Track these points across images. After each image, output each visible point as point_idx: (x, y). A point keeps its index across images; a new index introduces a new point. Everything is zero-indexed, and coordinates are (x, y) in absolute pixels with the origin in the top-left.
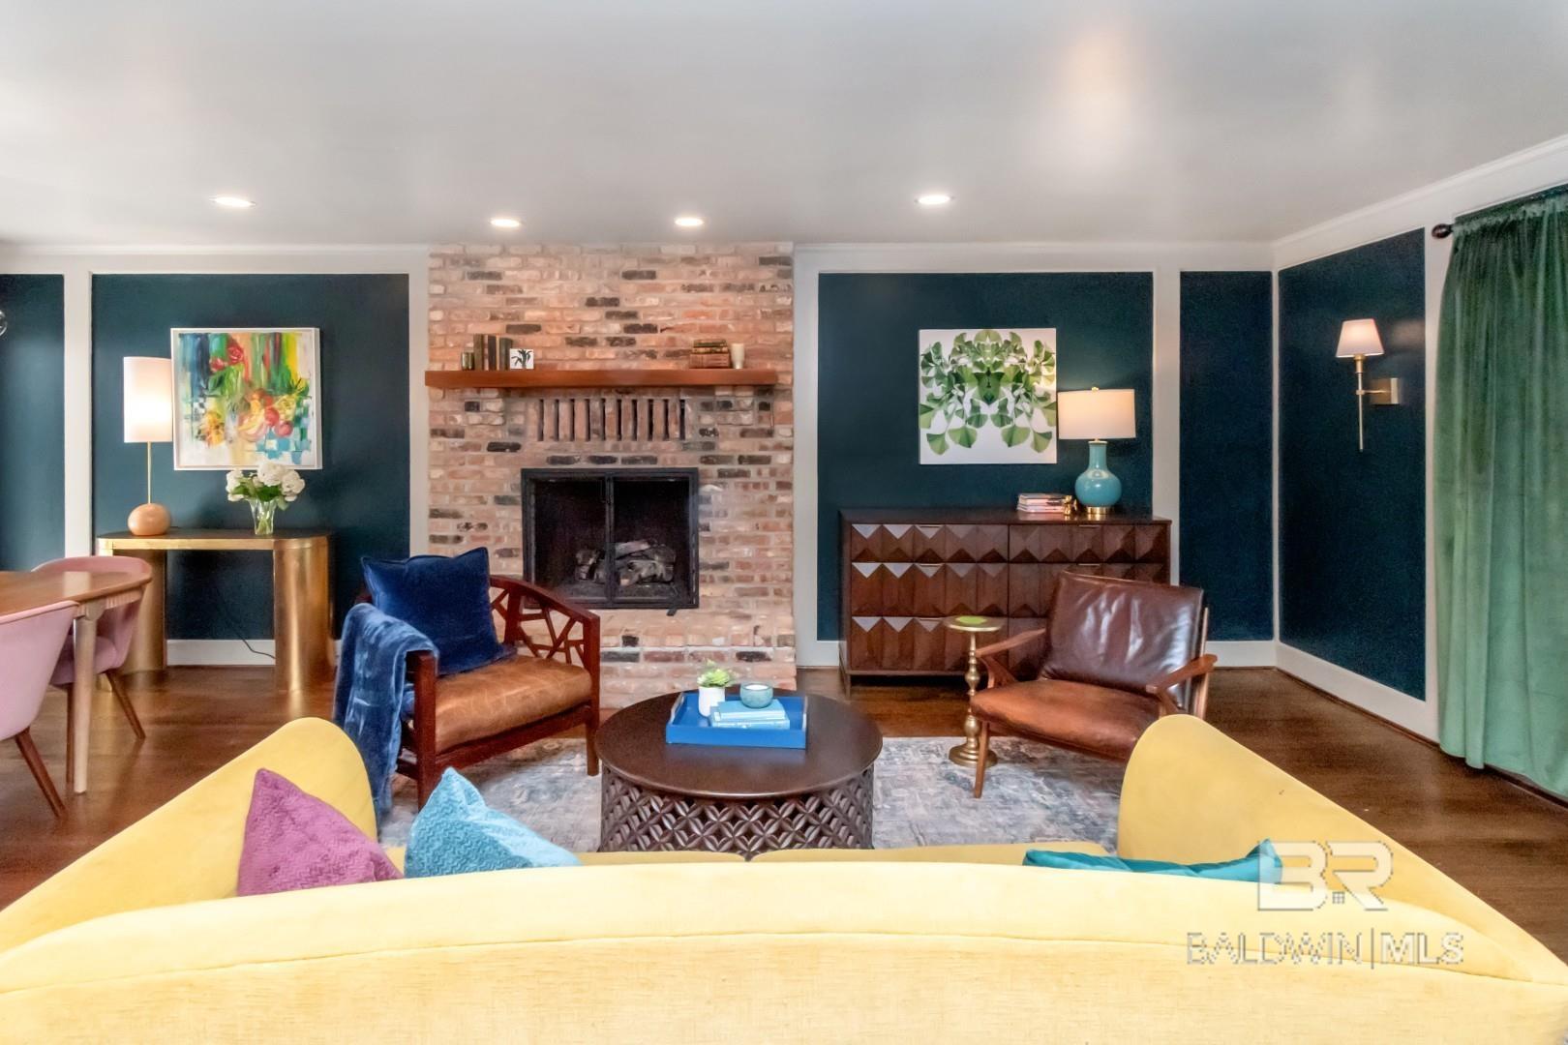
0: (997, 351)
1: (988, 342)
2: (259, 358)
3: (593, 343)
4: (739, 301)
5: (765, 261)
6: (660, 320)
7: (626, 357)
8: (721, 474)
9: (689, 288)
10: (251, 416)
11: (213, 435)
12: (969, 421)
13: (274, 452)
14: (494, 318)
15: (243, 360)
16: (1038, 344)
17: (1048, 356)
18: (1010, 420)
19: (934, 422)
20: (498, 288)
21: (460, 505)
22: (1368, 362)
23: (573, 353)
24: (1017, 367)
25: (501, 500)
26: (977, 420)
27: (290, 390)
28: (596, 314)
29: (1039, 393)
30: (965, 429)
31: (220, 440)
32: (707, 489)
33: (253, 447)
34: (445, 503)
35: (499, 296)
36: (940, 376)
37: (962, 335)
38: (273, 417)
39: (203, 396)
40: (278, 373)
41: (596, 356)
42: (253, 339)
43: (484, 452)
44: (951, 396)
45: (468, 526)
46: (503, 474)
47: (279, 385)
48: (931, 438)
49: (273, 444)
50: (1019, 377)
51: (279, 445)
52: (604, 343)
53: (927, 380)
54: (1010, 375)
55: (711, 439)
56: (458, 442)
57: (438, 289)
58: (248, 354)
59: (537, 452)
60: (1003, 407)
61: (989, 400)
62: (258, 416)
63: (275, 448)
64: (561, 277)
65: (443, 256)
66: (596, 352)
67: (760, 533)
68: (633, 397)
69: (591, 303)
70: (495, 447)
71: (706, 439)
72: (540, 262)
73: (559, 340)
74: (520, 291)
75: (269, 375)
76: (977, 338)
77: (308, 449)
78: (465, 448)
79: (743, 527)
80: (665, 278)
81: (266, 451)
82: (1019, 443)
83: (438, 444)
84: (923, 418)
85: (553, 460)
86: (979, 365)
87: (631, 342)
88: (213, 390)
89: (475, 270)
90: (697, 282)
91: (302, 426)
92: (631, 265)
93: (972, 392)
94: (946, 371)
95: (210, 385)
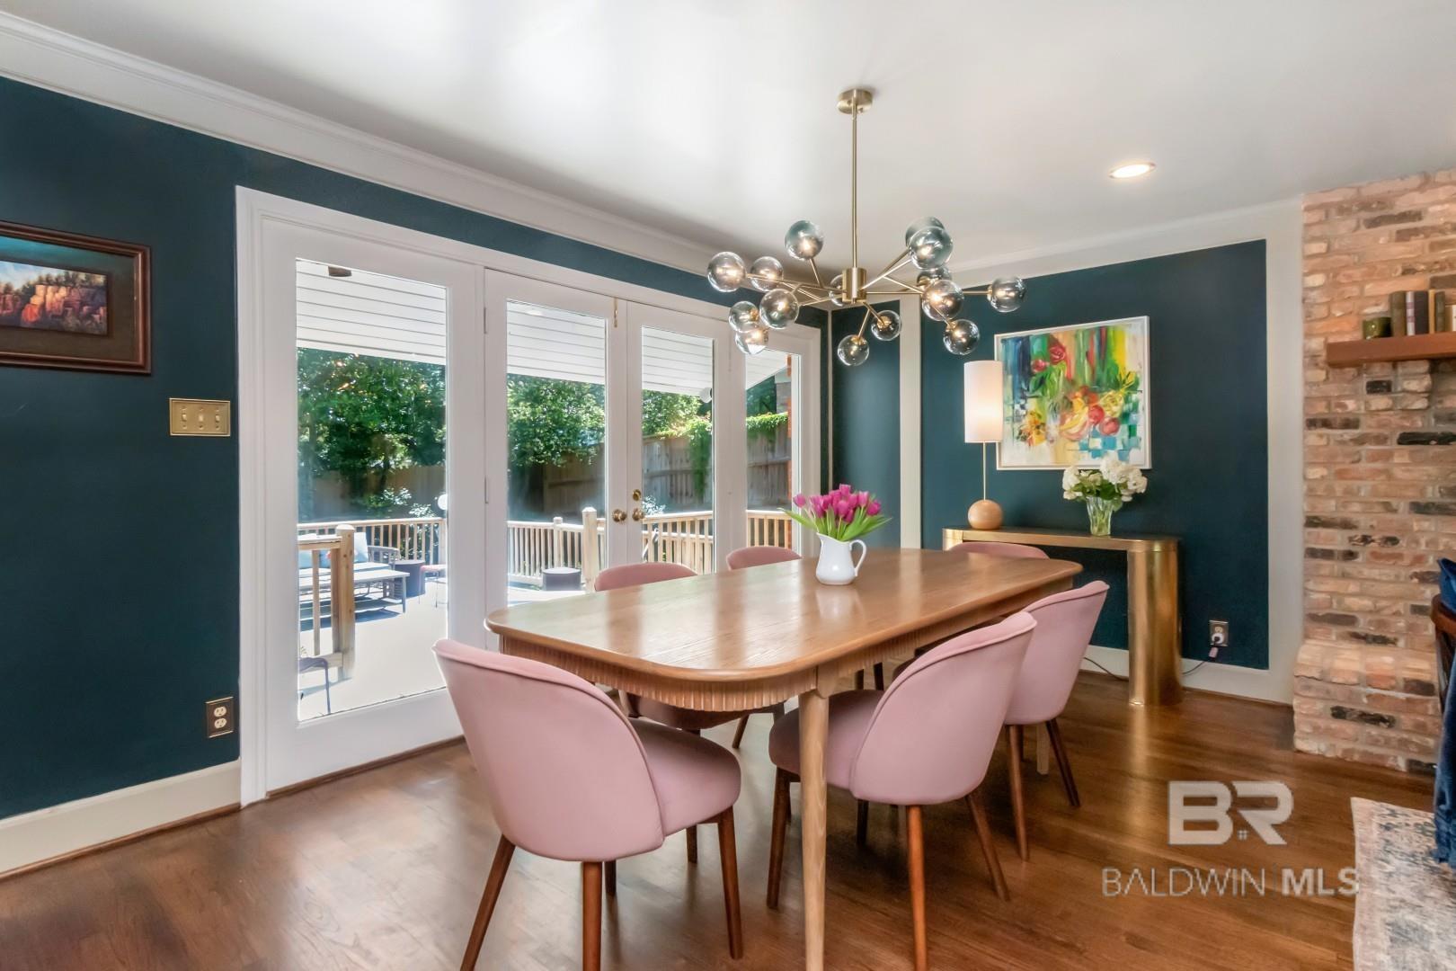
2: (1083, 354)
10: (1073, 415)
11: (1034, 435)
13: (1099, 451)
14: (1410, 274)
15: (1065, 359)
20: (1415, 232)
21: (1354, 511)
25: (1422, 508)
27: (1117, 385)
31: (1041, 440)
33: (1076, 446)
34: (1328, 508)
35: (1418, 242)
38: (1098, 414)
39: (1024, 398)
40: (1103, 370)
42: (1076, 336)
43: (1392, 445)
45: (1366, 540)
46: (1426, 474)
47: (1104, 380)
49: (1097, 443)
51: (1104, 444)
56: (1349, 434)
57: (1318, 248)
58: (1071, 351)
62: (1082, 414)
63: (1100, 447)
65: (1325, 207)
70: (1409, 439)
75: (1093, 371)
77: (1137, 446)
78: (1360, 441)
81: (1090, 450)
83: (1316, 437)
88: (1033, 391)
89: (1377, 214)
91: (1131, 423)
95: (1031, 387)
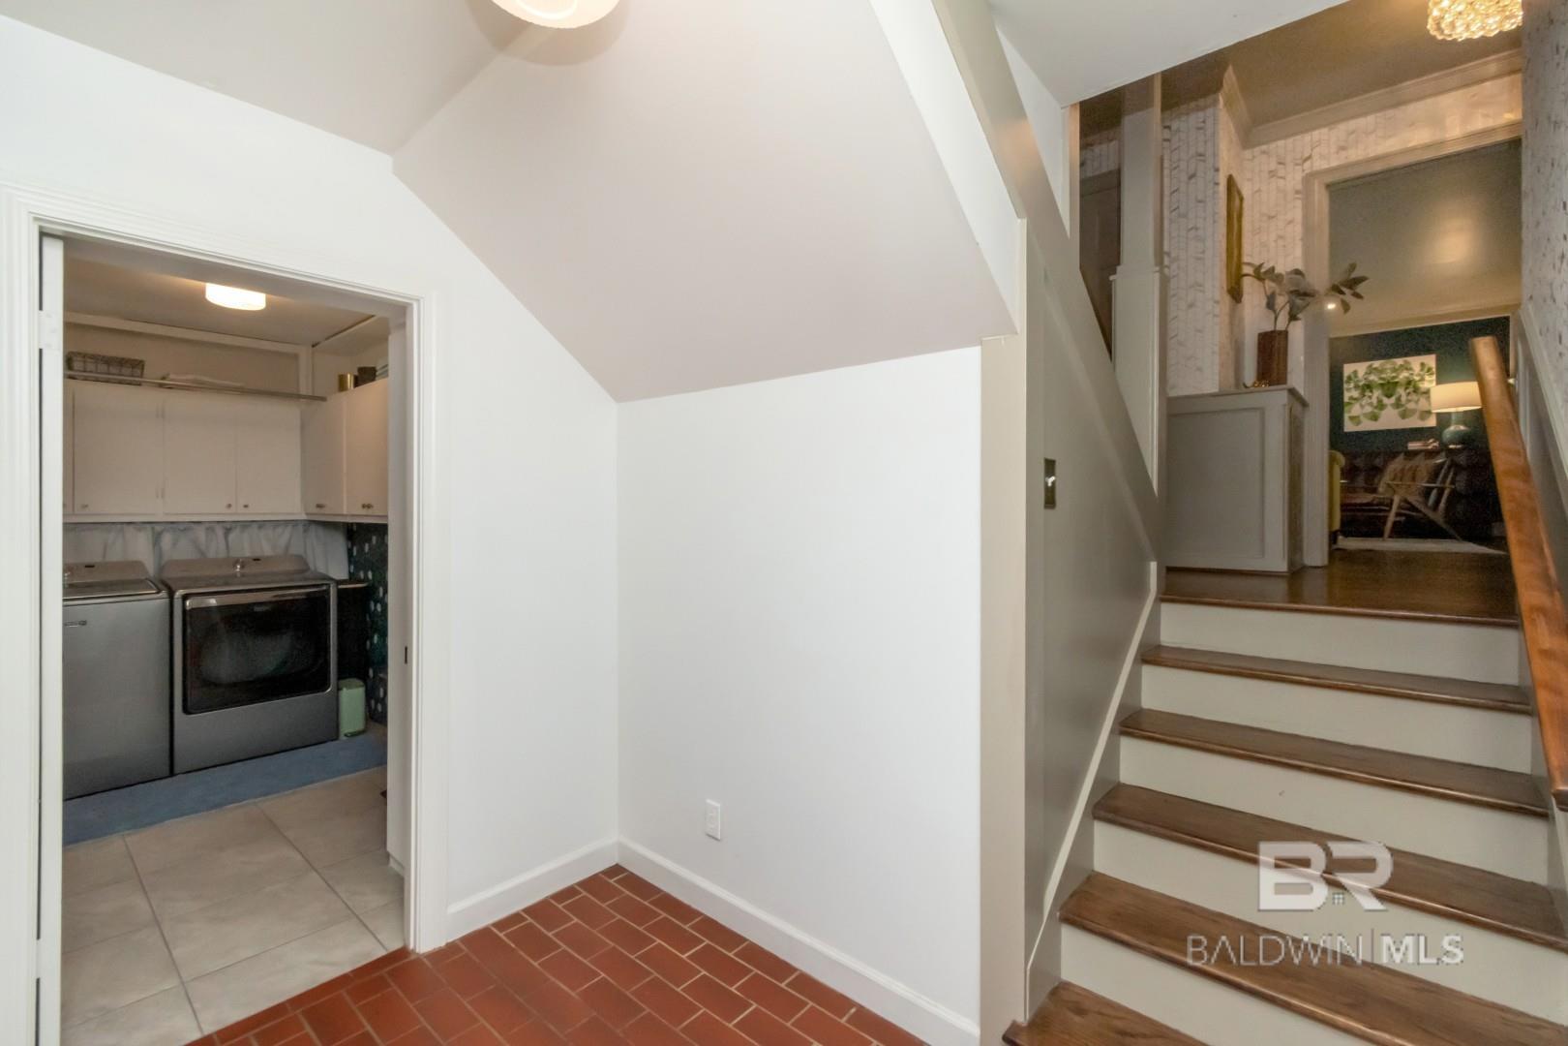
0: (1395, 370)
1: (1389, 366)
12: (1376, 407)
16: (1423, 365)
17: (1430, 370)
18: (1403, 406)
19: (1353, 411)
24: (1407, 378)
26: (1381, 406)
29: (1423, 389)
30: (1372, 412)
36: (1357, 387)
37: (1370, 366)
44: (1364, 396)
48: (1352, 418)
50: (1409, 382)
53: (1349, 389)
54: (1404, 382)
60: (1399, 399)
61: (1389, 396)
76: (1383, 364)
82: (1411, 416)
84: (1346, 409)
86: (1381, 379)
93: (1377, 393)
94: (1361, 384)
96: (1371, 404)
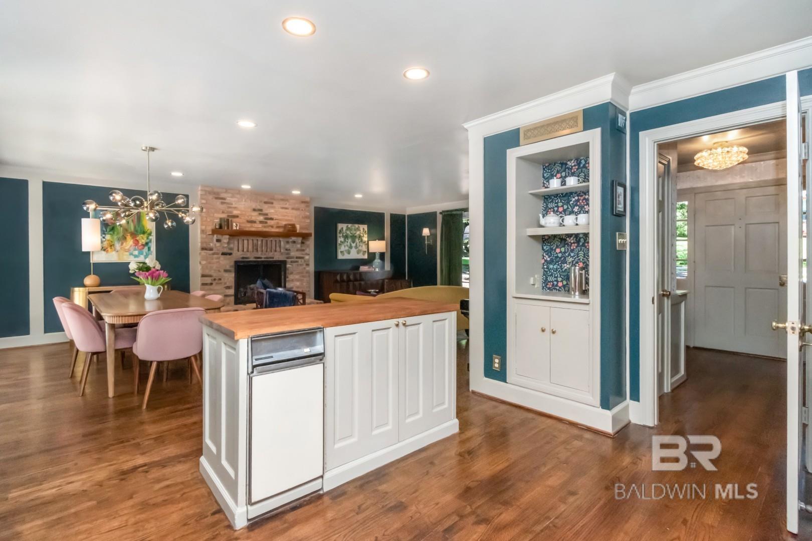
0: (355, 230)
1: (353, 228)
3: (255, 222)
4: (295, 212)
5: (303, 202)
6: (275, 217)
7: (265, 227)
8: (292, 262)
9: (283, 208)
10: (127, 242)
11: (109, 249)
12: (349, 248)
13: (137, 255)
14: (223, 212)
16: (364, 229)
17: (365, 232)
18: (358, 248)
19: (342, 248)
20: (224, 203)
21: (212, 273)
22: (428, 236)
23: (249, 225)
24: (359, 234)
25: (226, 271)
26: (351, 247)
27: (144, 233)
28: (256, 213)
29: (364, 241)
30: (348, 250)
31: (112, 251)
32: (288, 266)
33: (127, 253)
34: (207, 272)
35: (225, 206)
36: (343, 236)
37: (347, 226)
38: (136, 242)
39: (105, 234)
40: (139, 227)
41: (256, 226)
43: (220, 255)
44: (345, 241)
45: (215, 280)
46: (227, 263)
47: (139, 231)
48: (341, 252)
49: (136, 253)
50: (360, 237)
51: (139, 253)
52: (258, 222)
53: (340, 237)
54: (358, 236)
55: (289, 252)
56: (211, 252)
57: (204, 201)
59: (238, 255)
60: (356, 244)
61: (354, 242)
62: (130, 242)
64: (245, 201)
65: (205, 191)
66: (255, 225)
67: (302, 278)
68: (266, 239)
69: (254, 210)
70: (223, 254)
71: (287, 252)
72: (238, 196)
73: (244, 221)
74: (232, 204)
75: (135, 227)
76: (351, 226)
77: (151, 254)
78: (214, 254)
79: (297, 277)
80: (276, 204)
81: (132, 256)
82: (360, 253)
83: (204, 253)
84: (338, 247)
85: (243, 258)
86: (351, 233)
87: (266, 223)
88: (109, 232)
89: (217, 196)
90: (284, 206)
91: (149, 246)
92: (266, 200)
93: (350, 240)
94: (344, 235)
95: (108, 230)
96: (348, 246)
